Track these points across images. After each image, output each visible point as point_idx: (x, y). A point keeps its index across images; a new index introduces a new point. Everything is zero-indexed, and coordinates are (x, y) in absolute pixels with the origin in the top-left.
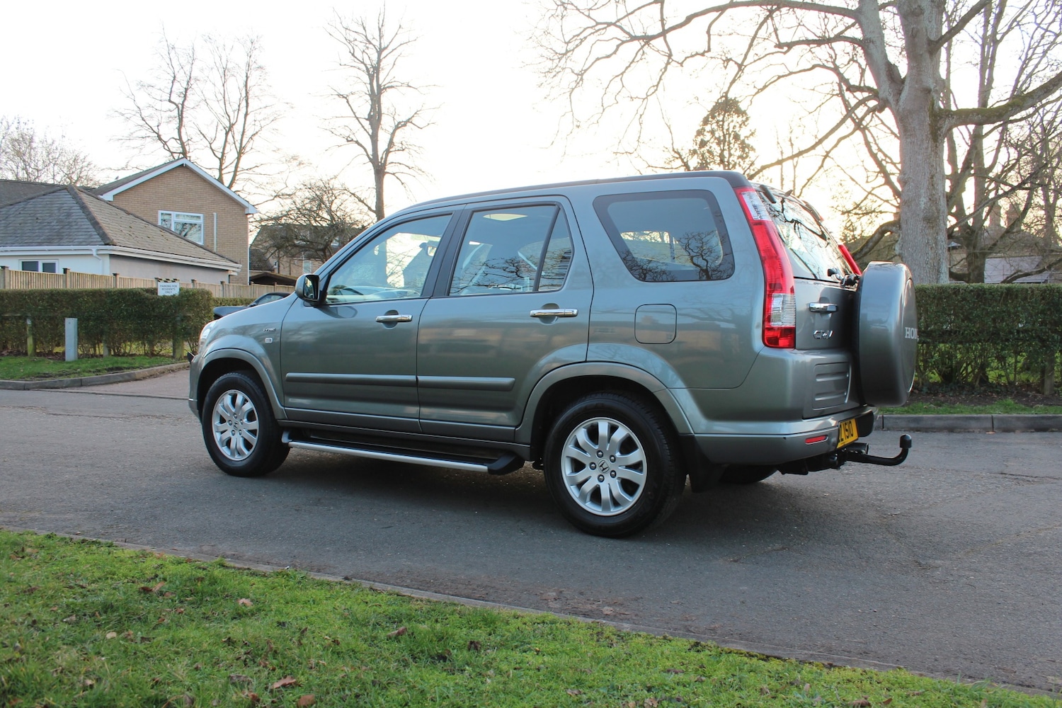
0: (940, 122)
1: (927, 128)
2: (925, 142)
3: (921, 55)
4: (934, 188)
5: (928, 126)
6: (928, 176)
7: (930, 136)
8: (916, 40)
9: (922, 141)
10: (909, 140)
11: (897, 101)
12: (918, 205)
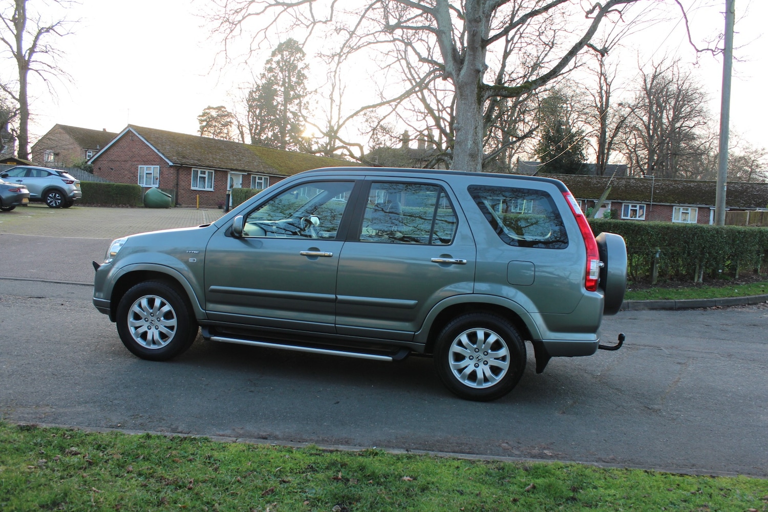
0: (483, 92)
1: (475, 96)
2: (473, 104)
3: (477, 48)
4: (477, 135)
5: (476, 94)
6: (473, 127)
7: (476, 101)
8: (475, 38)
9: (472, 103)
10: (463, 102)
11: (458, 75)
12: (466, 145)
